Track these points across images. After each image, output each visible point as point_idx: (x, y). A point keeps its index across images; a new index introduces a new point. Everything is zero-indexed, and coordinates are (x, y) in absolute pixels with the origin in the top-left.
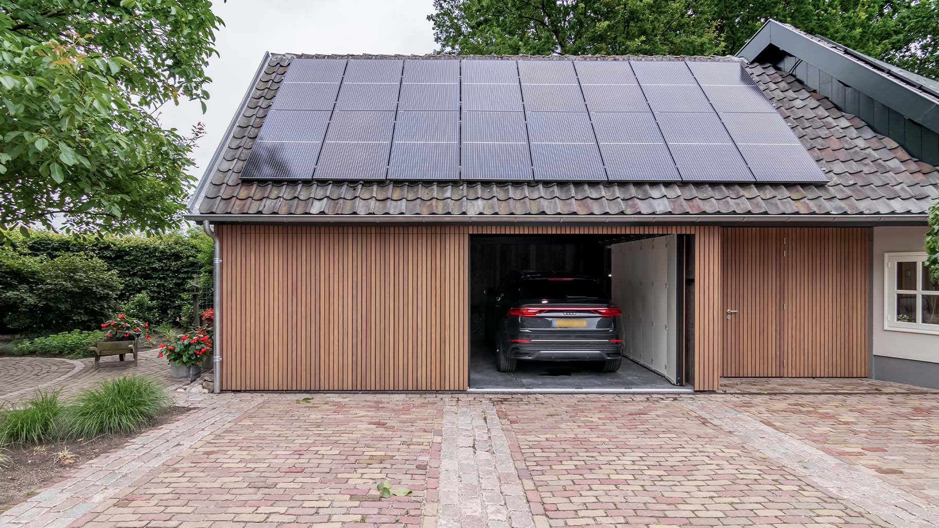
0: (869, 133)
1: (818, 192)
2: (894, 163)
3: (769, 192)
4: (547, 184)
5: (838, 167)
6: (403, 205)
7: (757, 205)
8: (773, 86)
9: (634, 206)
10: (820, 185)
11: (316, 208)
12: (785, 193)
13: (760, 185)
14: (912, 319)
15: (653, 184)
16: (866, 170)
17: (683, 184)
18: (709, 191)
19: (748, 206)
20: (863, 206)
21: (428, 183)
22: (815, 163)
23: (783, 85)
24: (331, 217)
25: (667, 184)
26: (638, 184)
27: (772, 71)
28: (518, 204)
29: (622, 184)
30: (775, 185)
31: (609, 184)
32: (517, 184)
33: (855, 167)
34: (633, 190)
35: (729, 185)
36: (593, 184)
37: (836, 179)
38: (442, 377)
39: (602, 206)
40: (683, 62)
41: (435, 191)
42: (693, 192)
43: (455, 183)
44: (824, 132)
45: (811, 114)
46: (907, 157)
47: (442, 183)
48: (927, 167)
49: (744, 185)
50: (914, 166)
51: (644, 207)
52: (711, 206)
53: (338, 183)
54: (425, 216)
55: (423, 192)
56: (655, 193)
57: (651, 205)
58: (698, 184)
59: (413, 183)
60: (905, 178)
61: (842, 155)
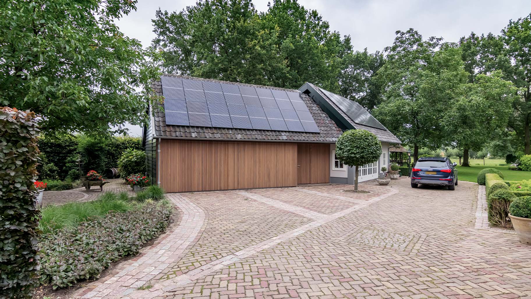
0: (329, 119)
1: (318, 135)
2: (334, 128)
3: (308, 135)
4: (256, 130)
5: (323, 128)
6: (219, 135)
7: (306, 138)
8: (308, 102)
9: (278, 137)
10: (319, 133)
11: (194, 135)
12: (311, 135)
13: (306, 133)
14: (338, 167)
15: (282, 131)
16: (328, 129)
17: (289, 132)
18: (295, 134)
19: (304, 138)
20: (328, 139)
21: (224, 128)
22: (317, 127)
23: (310, 102)
24: (198, 138)
25: (285, 132)
26: (279, 131)
27: (307, 97)
28: (250, 136)
29: (275, 131)
30: (309, 133)
31: (272, 131)
32: (248, 130)
33: (326, 129)
34: (277, 133)
35: (299, 132)
36: (268, 131)
37: (322, 132)
38: (228, 186)
39: (271, 137)
40: (285, 92)
41: (227, 131)
42: (291, 134)
43: (232, 129)
44: (320, 118)
45: (317, 112)
46: (336, 126)
47: (228, 129)
48: (340, 129)
49: (303, 132)
50: (338, 129)
51: (280, 138)
52: (296, 138)
53: (197, 127)
54: (226, 139)
55: (223, 131)
56: (283, 134)
57: (282, 138)
58: (292, 132)
59: (220, 128)
60: (336, 132)
61: (323, 125)
